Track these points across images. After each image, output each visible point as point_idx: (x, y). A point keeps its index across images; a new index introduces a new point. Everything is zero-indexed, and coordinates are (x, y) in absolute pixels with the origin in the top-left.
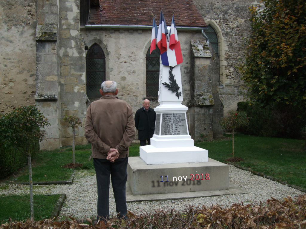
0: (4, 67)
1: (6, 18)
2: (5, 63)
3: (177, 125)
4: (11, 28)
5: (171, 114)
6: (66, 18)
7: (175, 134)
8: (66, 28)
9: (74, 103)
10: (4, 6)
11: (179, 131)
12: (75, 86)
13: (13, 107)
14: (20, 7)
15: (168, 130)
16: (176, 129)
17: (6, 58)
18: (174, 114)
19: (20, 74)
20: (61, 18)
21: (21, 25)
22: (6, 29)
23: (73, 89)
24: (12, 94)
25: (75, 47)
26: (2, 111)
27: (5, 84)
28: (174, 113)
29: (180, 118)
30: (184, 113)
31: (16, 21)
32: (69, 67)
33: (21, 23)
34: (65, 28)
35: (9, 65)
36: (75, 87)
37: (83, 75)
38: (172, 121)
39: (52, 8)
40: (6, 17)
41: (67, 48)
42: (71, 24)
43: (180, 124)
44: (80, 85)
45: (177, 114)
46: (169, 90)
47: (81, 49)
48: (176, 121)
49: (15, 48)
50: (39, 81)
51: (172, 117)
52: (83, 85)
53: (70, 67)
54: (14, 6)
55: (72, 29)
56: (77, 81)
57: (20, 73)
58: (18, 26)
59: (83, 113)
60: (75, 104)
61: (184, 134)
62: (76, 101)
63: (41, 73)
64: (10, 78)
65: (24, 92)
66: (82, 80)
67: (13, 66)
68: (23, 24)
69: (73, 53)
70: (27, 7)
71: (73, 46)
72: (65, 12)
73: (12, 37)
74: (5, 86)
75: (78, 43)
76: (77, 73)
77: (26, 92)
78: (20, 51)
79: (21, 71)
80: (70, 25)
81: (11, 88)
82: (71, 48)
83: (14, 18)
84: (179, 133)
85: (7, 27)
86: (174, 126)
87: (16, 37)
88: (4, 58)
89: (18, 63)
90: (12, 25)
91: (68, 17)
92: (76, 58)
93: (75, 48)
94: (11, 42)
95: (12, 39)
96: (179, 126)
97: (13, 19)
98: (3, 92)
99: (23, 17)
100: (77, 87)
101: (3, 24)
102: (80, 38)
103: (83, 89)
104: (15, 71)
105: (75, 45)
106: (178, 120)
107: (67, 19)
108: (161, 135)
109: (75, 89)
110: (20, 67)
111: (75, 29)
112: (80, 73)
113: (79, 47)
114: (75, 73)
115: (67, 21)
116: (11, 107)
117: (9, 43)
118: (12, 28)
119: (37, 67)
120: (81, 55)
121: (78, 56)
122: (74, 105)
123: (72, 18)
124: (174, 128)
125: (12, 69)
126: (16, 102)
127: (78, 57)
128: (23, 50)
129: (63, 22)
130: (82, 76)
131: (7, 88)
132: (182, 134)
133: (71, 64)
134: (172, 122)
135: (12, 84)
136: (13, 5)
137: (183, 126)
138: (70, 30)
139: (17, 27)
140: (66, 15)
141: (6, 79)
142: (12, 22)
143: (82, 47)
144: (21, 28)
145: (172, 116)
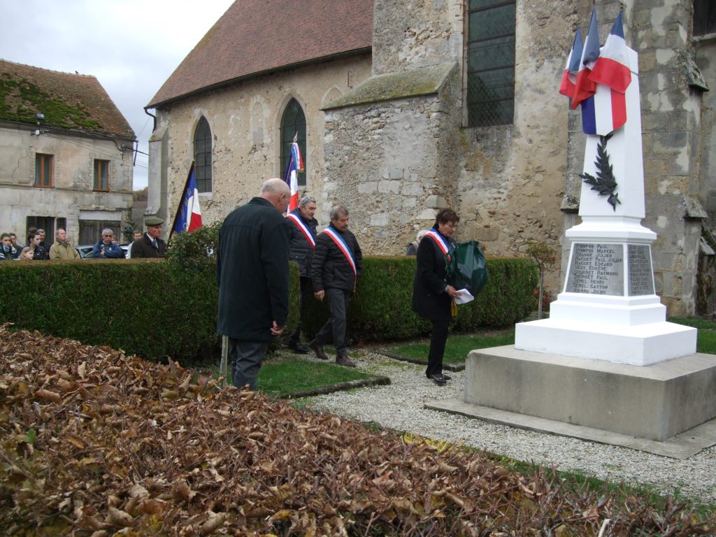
0: (527, 144)
1: (535, 46)
2: (530, 136)
3: (603, 271)
4: (543, 64)
5: (592, 246)
6: (648, 23)
7: (595, 292)
8: (648, 48)
9: (657, 219)
10: (532, 24)
11: (605, 285)
12: (662, 180)
13: (538, 224)
14: (560, 19)
15: (582, 281)
16: (599, 280)
17: (532, 125)
18: (598, 245)
19: (553, 156)
20: (636, 25)
21: (560, 55)
22: (534, 69)
23: (656, 188)
24: (538, 196)
25: (664, 89)
26: (519, 230)
27: (528, 177)
28: (600, 243)
29: (611, 256)
30: (621, 246)
31: (551, 49)
32: (650, 136)
33: (561, 51)
34: (645, 47)
35: (537, 139)
36: (662, 183)
37: (679, 153)
38: (593, 261)
39: (607, 10)
40: (535, 43)
41: (647, 94)
42: (659, 37)
43: (609, 269)
44: (672, 177)
45: (605, 246)
46: (592, 189)
47: (678, 92)
48: (601, 262)
49: (547, 103)
50: (572, 170)
51: (595, 253)
52: (680, 177)
53: (653, 137)
54: (549, 20)
55: (660, 48)
56: (666, 169)
57: (554, 154)
58: (554, 58)
59: (674, 244)
60: (658, 222)
61: (616, 295)
62: (662, 214)
63: (576, 153)
64: (537, 164)
65: (559, 193)
66: (676, 165)
67: (542, 140)
68: (563, 52)
69: (661, 104)
70: (572, 17)
71: (661, 87)
72: (647, 11)
73: (543, 82)
74: (527, 180)
75: (673, 79)
76: (668, 148)
77: (562, 193)
78: (555, 110)
79: (556, 151)
80: (655, 39)
81: (537, 185)
82: (657, 91)
83: (549, 42)
84: (604, 290)
85: (535, 64)
86: (595, 272)
87: (549, 81)
88: (528, 126)
89: (551, 134)
90: (544, 57)
91: (653, 21)
92: (667, 115)
93: (664, 92)
94: (541, 92)
95: (543, 86)
96: (608, 273)
97: (546, 46)
98: (523, 193)
99: (564, 38)
100: (666, 183)
101: (530, 59)
102: (677, 67)
103: (679, 188)
104: (546, 149)
105: (665, 85)
106: (606, 259)
107: (650, 26)
108: (567, 291)
109: (661, 186)
110: (555, 142)
111: (667, 47)
112: (675, 149)
113: (675, 89)
114: (663, 149)
115: (650, 29)
116: (536, 223)
117: (537, 95)
118: (545, 63)
119: (569, 142)
120: (678, 107)
121: (671, 109)
122: (656, 223)
123: (661, 21)
124: (595, 278)
125: (541, 146)
126: (544, 213)
127: (672, 112)
128: (560, 107)
129: (641, 34)
130: (679, 155)
131: (531, 184)
132: (612, 294)
133: (655, 129)
134: (593, 264)
135: (539, 177)
136: (548, 18)
137: (615, 274)
138: (655, 52)
139: (552, 60)
140: (649, 18)
141: (530, 167)
142: (545, 51)
143: (681, 87)
144: (560, 60)
145: (595, 250)
